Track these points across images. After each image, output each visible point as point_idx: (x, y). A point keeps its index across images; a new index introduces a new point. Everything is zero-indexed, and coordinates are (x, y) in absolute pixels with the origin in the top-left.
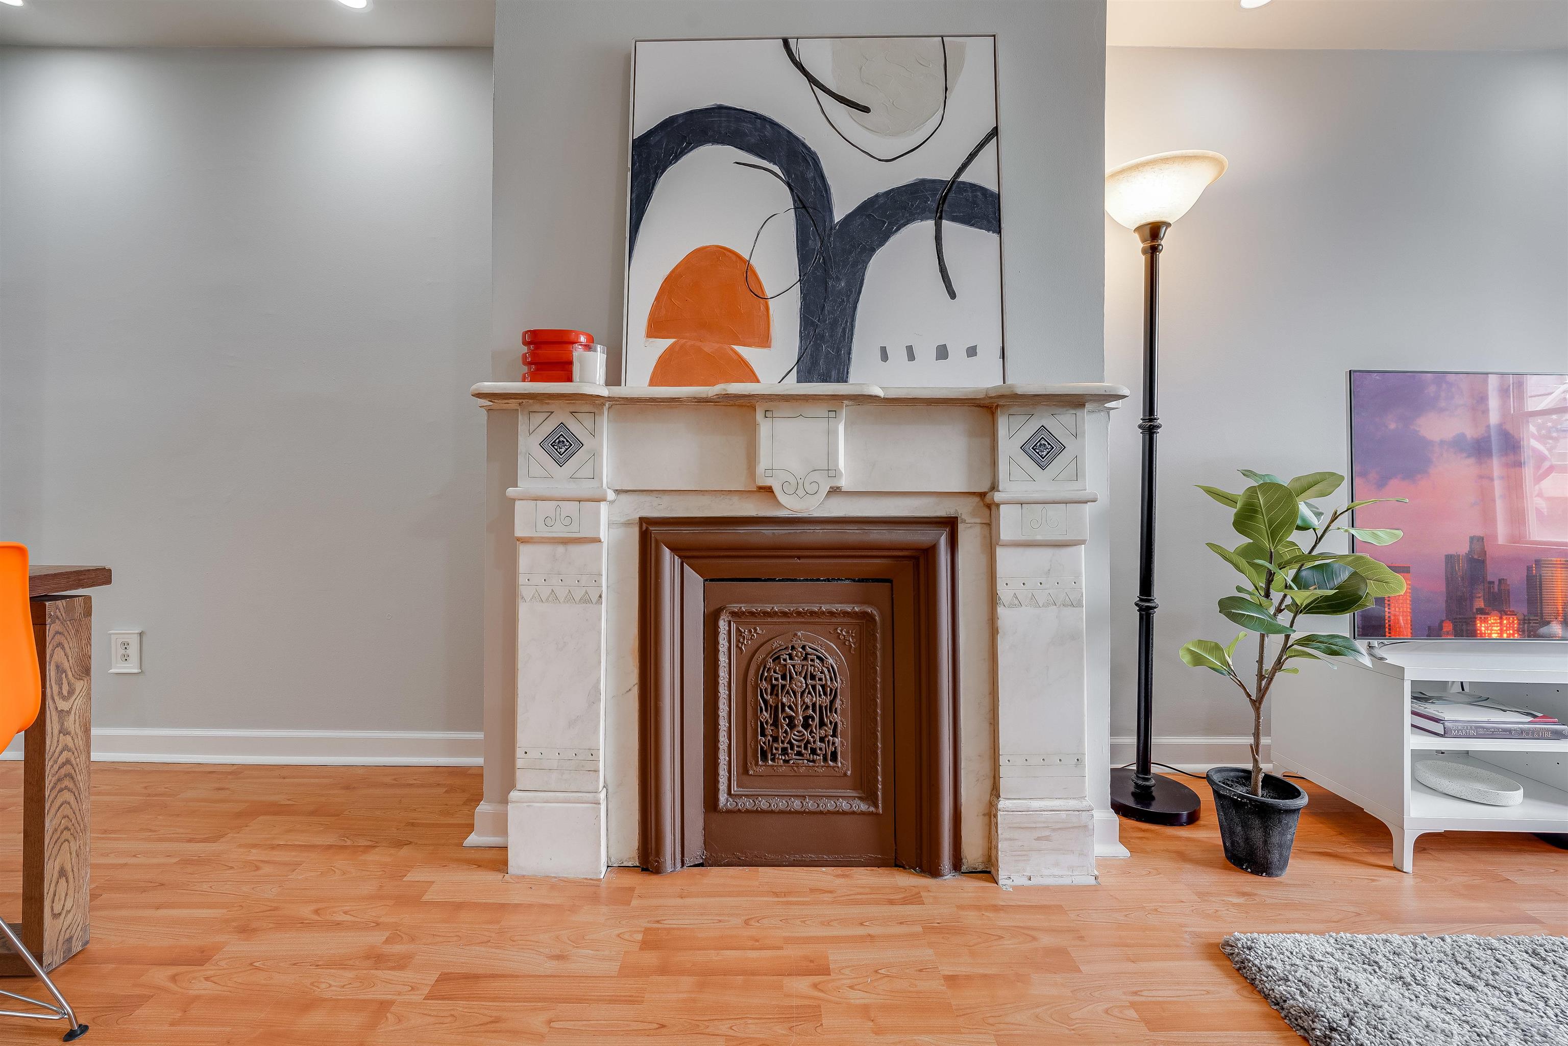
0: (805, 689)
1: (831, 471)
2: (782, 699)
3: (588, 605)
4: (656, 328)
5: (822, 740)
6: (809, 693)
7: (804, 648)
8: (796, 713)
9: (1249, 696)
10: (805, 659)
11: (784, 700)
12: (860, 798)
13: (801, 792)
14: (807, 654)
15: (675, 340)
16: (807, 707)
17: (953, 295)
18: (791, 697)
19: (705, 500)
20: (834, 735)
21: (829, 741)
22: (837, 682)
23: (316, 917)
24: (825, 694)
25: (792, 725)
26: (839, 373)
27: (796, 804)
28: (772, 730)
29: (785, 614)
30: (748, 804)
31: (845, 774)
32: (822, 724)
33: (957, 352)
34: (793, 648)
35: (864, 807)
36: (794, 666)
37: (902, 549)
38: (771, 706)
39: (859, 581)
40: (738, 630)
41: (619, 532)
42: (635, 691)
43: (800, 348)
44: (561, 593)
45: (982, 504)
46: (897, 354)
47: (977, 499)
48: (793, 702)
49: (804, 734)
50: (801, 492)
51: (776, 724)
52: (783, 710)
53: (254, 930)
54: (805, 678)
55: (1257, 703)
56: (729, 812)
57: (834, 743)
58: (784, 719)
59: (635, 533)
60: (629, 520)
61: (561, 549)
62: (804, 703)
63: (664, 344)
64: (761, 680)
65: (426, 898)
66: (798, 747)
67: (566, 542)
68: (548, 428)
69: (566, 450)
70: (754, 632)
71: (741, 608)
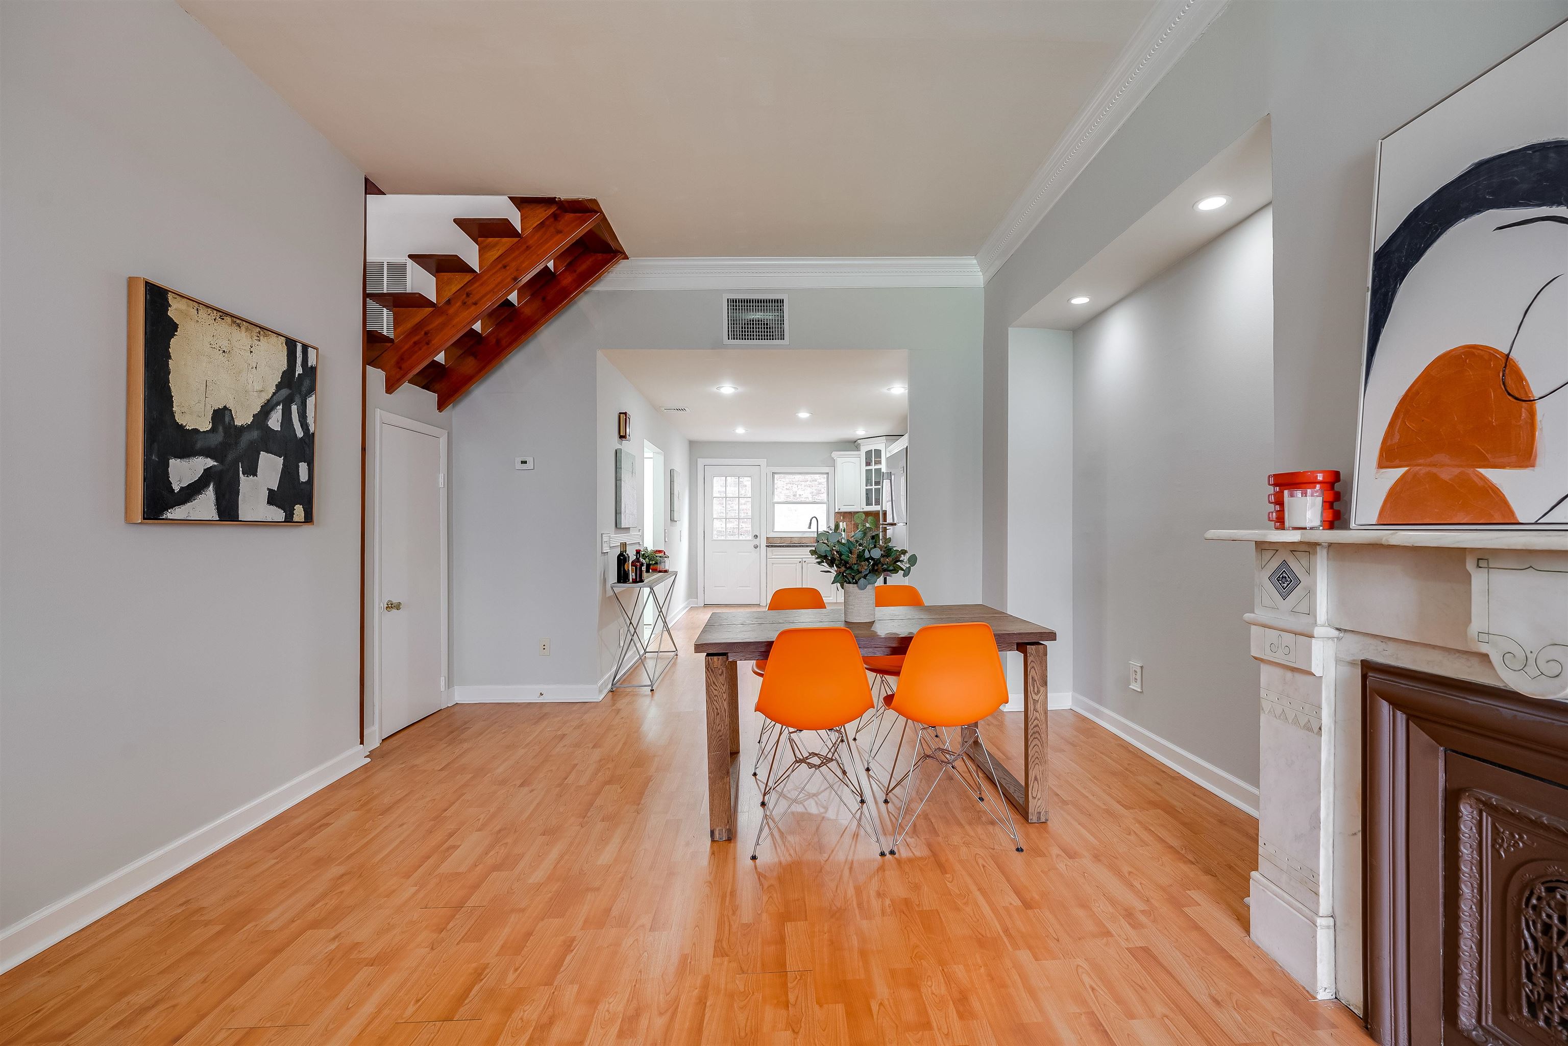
3: (1310, 733)
15: (1408, 468)
19: (1436, 656)
23: (1127, 875)
38: (1541, 948)
40: (1493, 825)
41: (1345, 670)
42: (1360, 837)
44: (1290, 715)
50: (1532, 670)
53: (1100, 860)
60: (1354, 660)
61: (1289, 675)
64: (1527, 906)
65: (1186, 909)
67: (1294, 670)
68: (1275, 564)
69: (1288, 585)
70: (1521, 838)
71: (1491, 798)
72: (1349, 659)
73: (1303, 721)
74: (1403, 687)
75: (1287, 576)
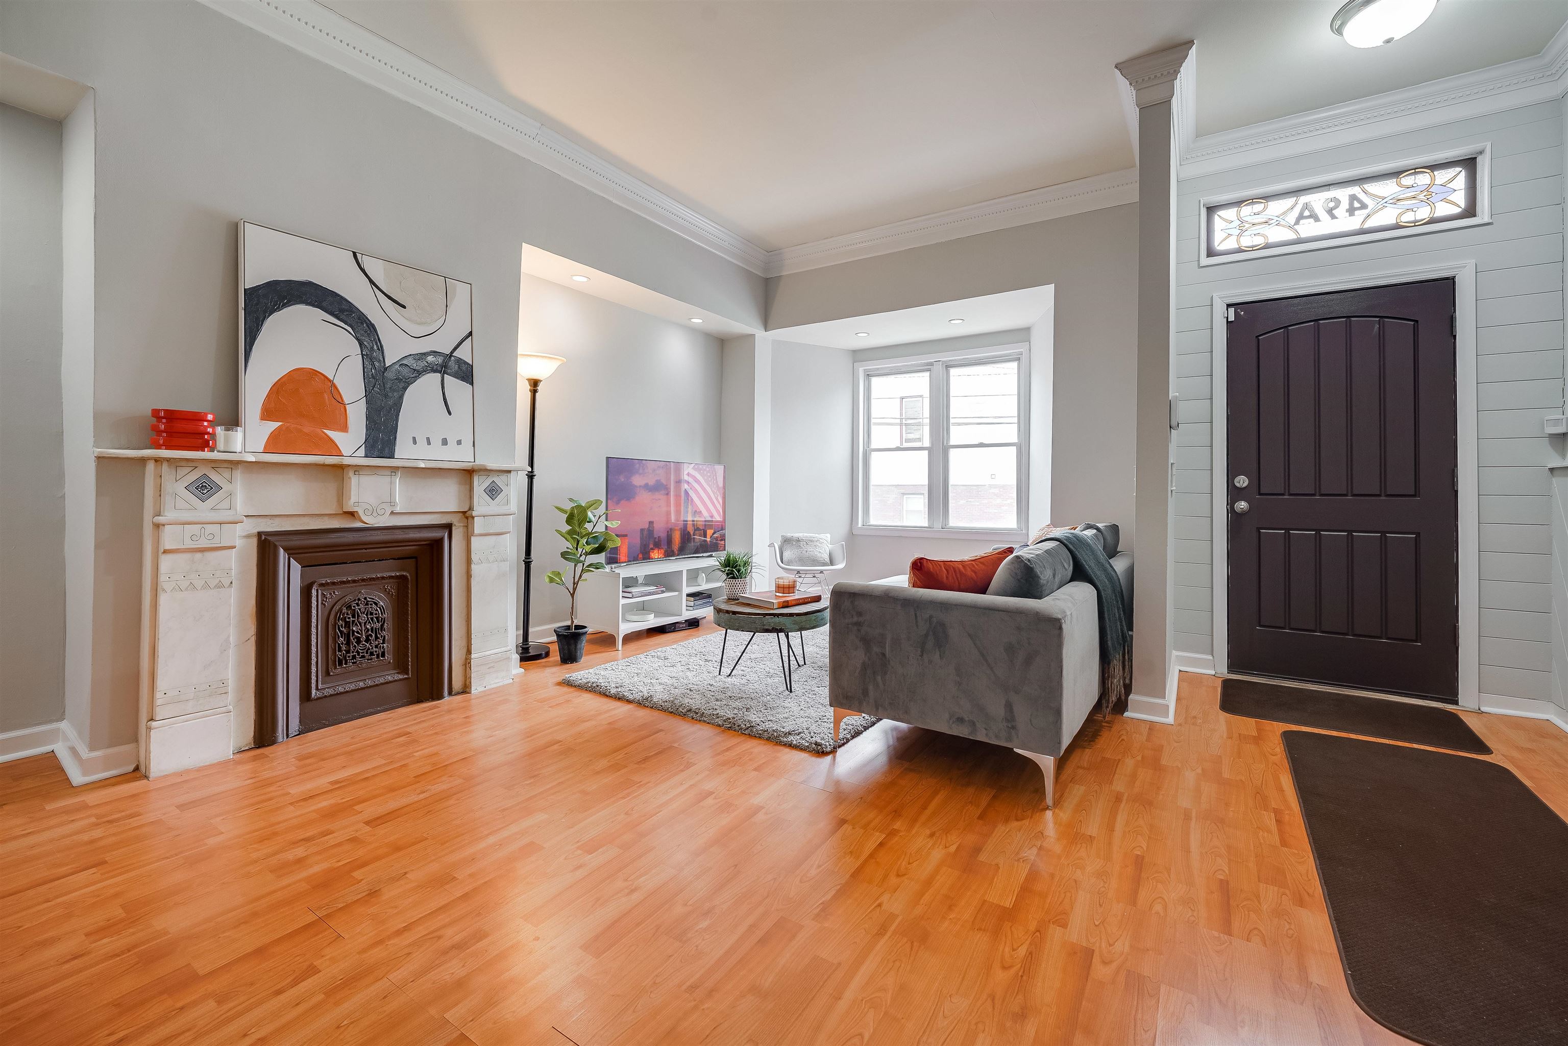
0: (367, 621)
1: (392, 503)
2: (352, 629)
3: (222, 589)
4: (268, 414)
5: (376, 647)
6: (369, 622)
7: (365, 599)
8: (362, 635)
9: (570, 592)
10: (367, 604)
11: (354, 629)
12: (397, 673)
13: (363, 678)
14: (368, 601)
15: (281, 423)
16: (368, 630)
17: (450, 413)
18: (358, 626)
19: (306, 520)
20: (383, 643)
21: (380, 647)
22: (385, 614)
24: (378, 622)
25: (359, 641)
26: (389, 449)
27: (361, 684)
28: (346, 647)
29: (354, 581)
30: (331, 691)
31: (390, 662)
32: (377, 638)
33: (452, 442)
34: (359, 600)
35: (401, 677)
36: (360, 609)
37: (425, 541)
38: (345, 634)
39: (399, 559)
40: (324, 593)
41: (244, 542)
42: (253, 639)
43: (366, 435)
44: (199, 583)
45: (463, 516)
46: (421, 441)
47: (461, 514)
48: (359, 629)
49: (366, 645)
50: (375, 514)
51: (348, 643)
52: (353, 635)
54: (367, 615)
55: (572, 595)
56: (318, 699)
57: (383, 647)
58: (354, 639)
59: (254, 542)
60: (249, 534)
61: (198, 556)
62: (366, 628)
63: (275, 425)
64: (339, 621)
66: (362, 653)
67: (202, 550)
68: (194, 476)
69: (209, 491)
70: (334, 593)
71: (326, 580)
72: (244, 534)
73: (213, 583)
74: (296, 542)
75: (207, 485)
